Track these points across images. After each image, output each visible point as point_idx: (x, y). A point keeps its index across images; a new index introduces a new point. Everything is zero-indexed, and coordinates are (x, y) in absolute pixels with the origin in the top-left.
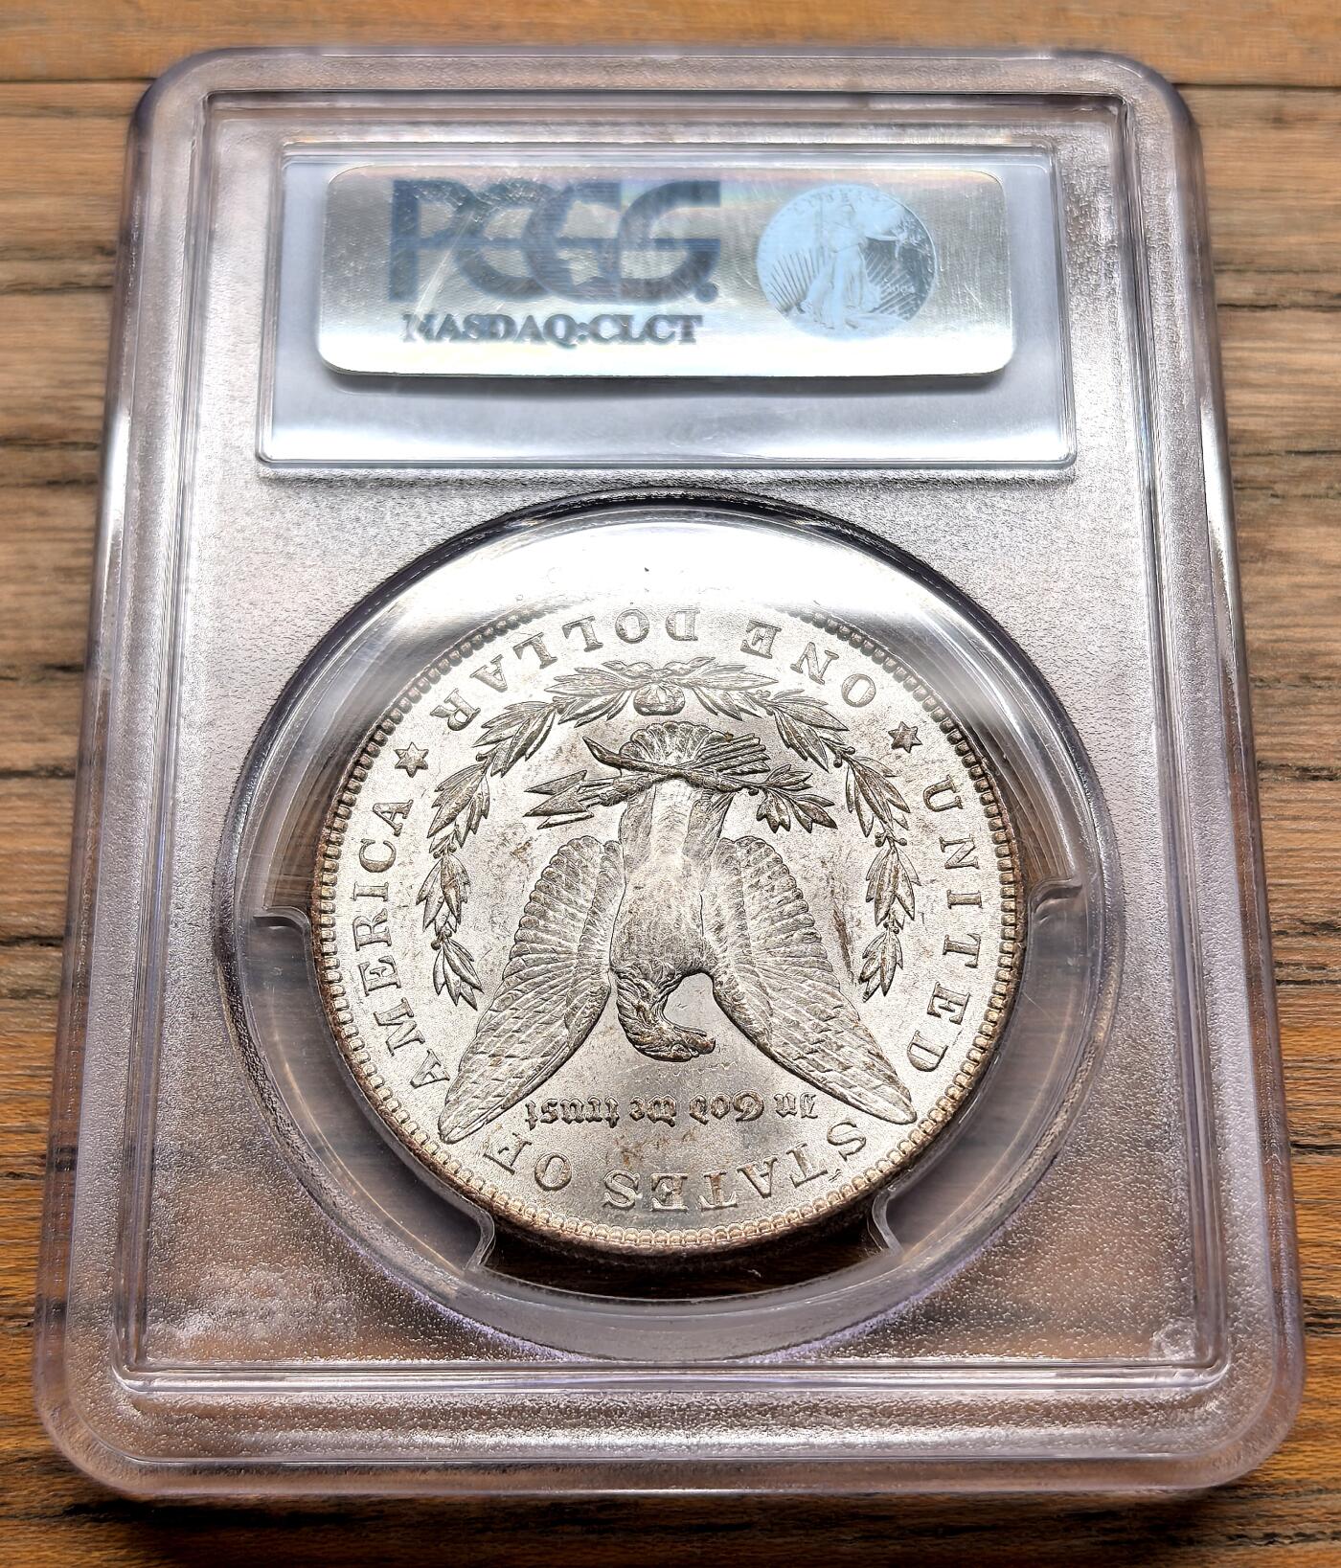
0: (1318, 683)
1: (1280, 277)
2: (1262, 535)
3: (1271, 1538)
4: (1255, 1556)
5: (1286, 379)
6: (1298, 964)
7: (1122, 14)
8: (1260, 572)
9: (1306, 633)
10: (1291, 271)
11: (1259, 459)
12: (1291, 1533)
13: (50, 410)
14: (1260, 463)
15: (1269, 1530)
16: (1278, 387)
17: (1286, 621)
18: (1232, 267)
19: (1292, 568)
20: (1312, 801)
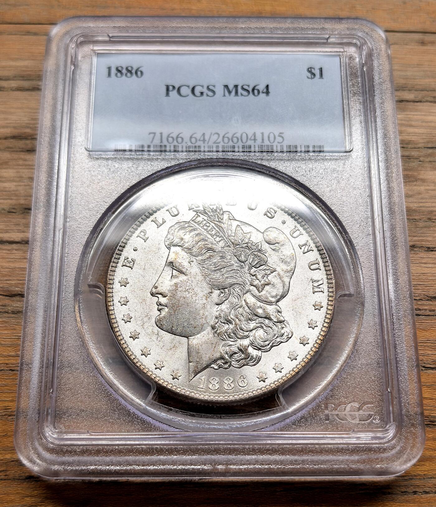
0: (433, 220)
1: (423, 92)
2: (416, 174)
3: (415, 493)
4: (410, 498)
5: (424, 124)
6: (426, 310)
7: (373, 9)
8: (415, 185)
9: (430, 204)
10: (426, 90)
11: (415, 149)
12: (422, 491)
13: (28, 127)
14: (415, 151)
15: (414, 490)
16: (421, 127)
17: (424, 201)
18: (407, 89)
19: (426, 184)
20: (431, 258)
